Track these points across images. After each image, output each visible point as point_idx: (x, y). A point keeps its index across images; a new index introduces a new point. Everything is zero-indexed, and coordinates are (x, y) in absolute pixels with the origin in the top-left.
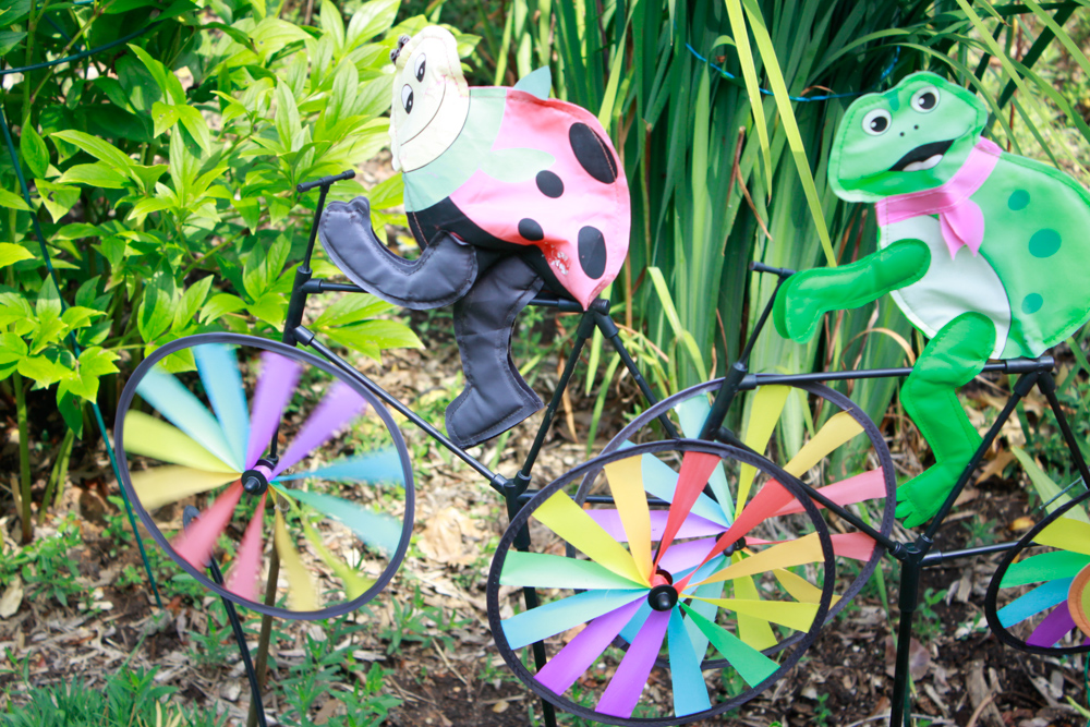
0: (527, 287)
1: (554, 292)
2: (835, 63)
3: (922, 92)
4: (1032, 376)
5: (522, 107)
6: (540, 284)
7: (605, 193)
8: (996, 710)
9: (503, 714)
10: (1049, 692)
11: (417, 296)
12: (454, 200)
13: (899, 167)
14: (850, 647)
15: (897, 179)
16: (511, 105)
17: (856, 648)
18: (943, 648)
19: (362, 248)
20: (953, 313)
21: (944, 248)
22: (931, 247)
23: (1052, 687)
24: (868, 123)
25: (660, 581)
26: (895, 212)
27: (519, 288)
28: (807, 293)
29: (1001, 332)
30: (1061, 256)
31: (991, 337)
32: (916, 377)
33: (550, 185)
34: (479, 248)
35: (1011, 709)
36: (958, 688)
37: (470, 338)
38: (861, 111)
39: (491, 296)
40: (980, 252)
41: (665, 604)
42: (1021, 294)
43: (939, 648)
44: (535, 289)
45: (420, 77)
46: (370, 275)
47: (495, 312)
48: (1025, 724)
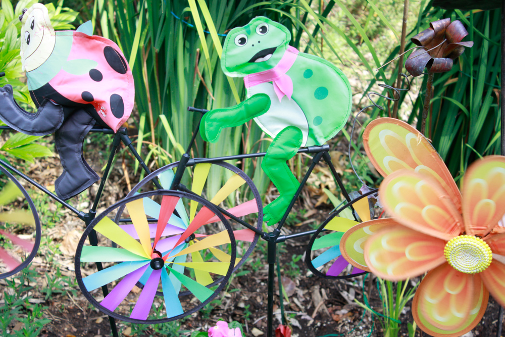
0: (88, 124)
1: (101, 125)
2: (239, 18)
3: (261, 26)
4: (319, 154)
5: (81, 40)
6: (94, 122)
7: (122, 78)
8: (325, 307)
9: (101, 324)
10: (349, 297)
11: (36, 130)
12: (50, 84)
13: (253, 60)
14: (260, 283)
15: (252, 66)
16: (75, 39)
17: (262, 284)
18: (301, 281)
19: (10, 109)
20: (283, 127)
21: (276, 97)
22: (270, 97)
23: (350, 295)
24: (237, 41)
25: (156, 256)
26: (252, 81)
27: (84, 124)
28: (214, 120)
29: (305, 134)
30: (328, 98)
31: (300, 136)
32: (268, 156)
33: (96, 76)
34: (64, 106)
35: (332, 306)
36: (308, 298)
37: (64, 148)
38: (233, 35)
39: (72, 128)
40: (292, 98)
41: (158, 266)
42: (312, 117)
43: (300, 281)
44: (92, 124)
45: (32, 27)
46: (14, 121)
47: (74, 136)
48: (338, 312)
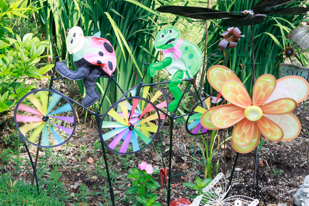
0: (98, 74)
2: (130, 38)
3: (169, 30)
4: (190, 81)
5: (95, 40)
6: (100, 73)
7: (111, 55)
8: (176, 164)
10: (185, 159)
11: (77, 78)
12: (84, 58)
13: (166, 44)
14: (145, 156)
15: (166, 46)
16: (92, 40)
19: (65, 70)
20: (176, 71)
21: (175, 58)
22: (172, 58)
24: (161, 36)
25: (130, 125)
26: (165, 52)
27: (96, 74)
28: (153, 68)
29: (185, 73)
30: (194, 58)
31: (183, 74)
32: (171, 83)
33: (101, 54)
34: (89, 67)
35: (178, 163)
37: (87, 85)
38: (160, 34)
39: (91, 76)
40: (181, 59)
41: (132, 128)
42: (187, 66)
44: (99, 74)
45: (74, 36)
46: (67, 75)
47: (92, 79)
48: (182, 165)
